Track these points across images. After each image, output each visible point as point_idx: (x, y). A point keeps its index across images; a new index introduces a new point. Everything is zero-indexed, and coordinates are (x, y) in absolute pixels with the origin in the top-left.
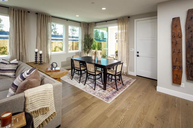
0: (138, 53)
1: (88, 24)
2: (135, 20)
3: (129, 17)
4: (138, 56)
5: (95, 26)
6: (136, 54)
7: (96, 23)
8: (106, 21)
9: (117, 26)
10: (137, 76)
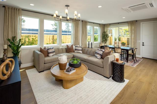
0: (143, 43)
1: (104, 25)
2: (141, 23)
3: (137, 21)
4: (143, 45)
5: (110, 26)
6: (141, 44)
7: (110, 24)
8: (118, 23)
9: (128, 27)
10: (142, 57)
